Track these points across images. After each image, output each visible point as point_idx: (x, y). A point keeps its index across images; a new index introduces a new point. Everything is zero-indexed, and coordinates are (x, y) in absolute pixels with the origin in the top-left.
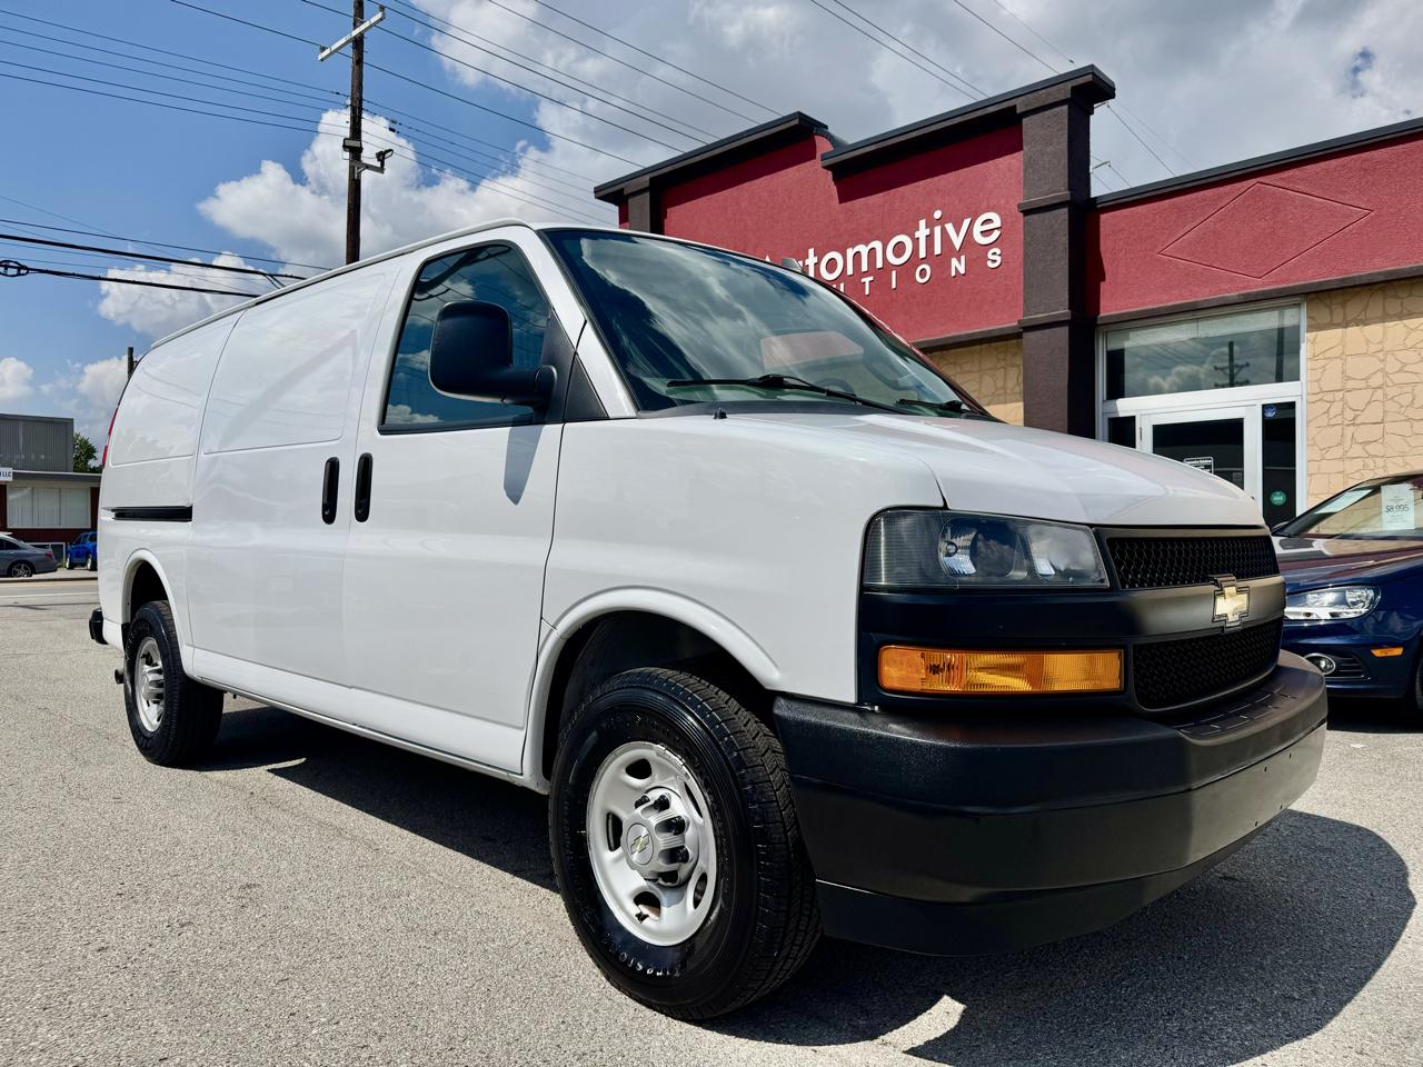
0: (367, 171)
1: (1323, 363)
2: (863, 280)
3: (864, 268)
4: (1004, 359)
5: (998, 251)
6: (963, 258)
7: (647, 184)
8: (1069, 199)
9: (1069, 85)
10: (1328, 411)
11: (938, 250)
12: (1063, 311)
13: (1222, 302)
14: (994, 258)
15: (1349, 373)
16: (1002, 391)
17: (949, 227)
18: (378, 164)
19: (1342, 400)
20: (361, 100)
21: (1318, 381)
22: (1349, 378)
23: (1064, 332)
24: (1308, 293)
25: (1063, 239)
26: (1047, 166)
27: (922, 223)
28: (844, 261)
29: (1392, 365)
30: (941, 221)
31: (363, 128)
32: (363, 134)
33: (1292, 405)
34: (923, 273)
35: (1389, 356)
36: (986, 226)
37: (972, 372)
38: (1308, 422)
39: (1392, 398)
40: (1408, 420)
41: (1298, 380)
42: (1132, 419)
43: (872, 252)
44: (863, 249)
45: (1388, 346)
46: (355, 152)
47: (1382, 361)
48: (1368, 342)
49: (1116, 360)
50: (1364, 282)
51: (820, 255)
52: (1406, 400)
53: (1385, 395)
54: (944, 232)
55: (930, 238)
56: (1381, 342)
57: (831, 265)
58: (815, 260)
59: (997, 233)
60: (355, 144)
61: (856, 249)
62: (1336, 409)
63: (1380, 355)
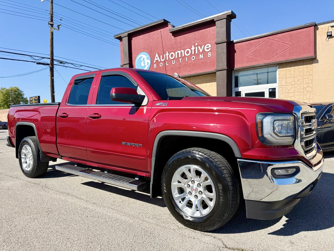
0: (55, 30)
1: (281, 79)
2: (180, 59)
3: (180, 56)
4: (212, 78)
5: (210, 53)
6: (202, 55)
7: (127, 35)
8: (226, 41)
9: (226, 15)
10: (283, 90)
11: (197, 53)
12: (225, 67)
13: (260, 65)
14: (210, 55)
15: (287, 81)
16: (212, 85)
17: (199, 47)
18: (58, 28)
19: (286, 87)
20: (53, 12)
21: (281, 83)
22: (287, 83)
23: (225, 72)
24: (278, 64)
25: (225, 51)
26: (221, 33)
27: (193, 46)
28: (175, 55)
29: (296, 80)
30: (197, 46)
31: (53, 19)
32: (53, 21)
33: (275, 88)
34: (193, 58)
35: (296, 78)
36: (208, 47)
37: (205, 81)
38: (279, 92)
39: (296, 87)
40: (300, 92)
41: (276, 83)
42: (241, 92)
43: (181, 53)
44: (179, 52)
45: (295, 76)
46: (52, 25)
47: (294, 79)
48: (291, 75)
49: (237, 78)
50: (290, 61)
51: (169, 53)
52: (299, 87)
53: (295, 86)
54: (198, 48)
55: (195, 50)
56: (294, 75)
57: (172, 56)
58: (168, 54)
59: (210, 49)
60: (52, 23)
61: (178, 52)
62: (284, 89)
63: (294, 77)
